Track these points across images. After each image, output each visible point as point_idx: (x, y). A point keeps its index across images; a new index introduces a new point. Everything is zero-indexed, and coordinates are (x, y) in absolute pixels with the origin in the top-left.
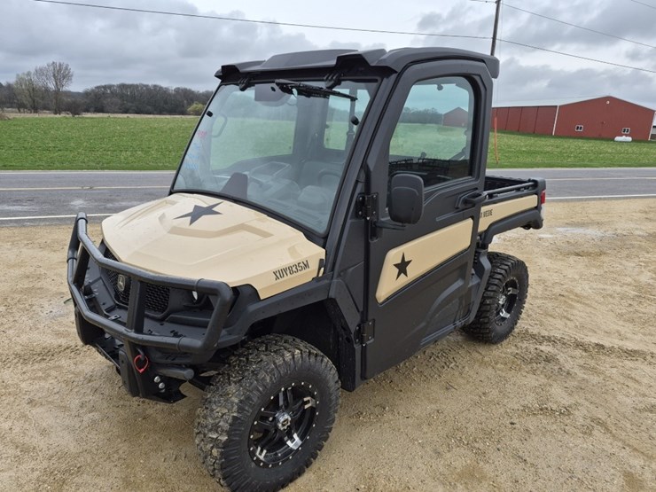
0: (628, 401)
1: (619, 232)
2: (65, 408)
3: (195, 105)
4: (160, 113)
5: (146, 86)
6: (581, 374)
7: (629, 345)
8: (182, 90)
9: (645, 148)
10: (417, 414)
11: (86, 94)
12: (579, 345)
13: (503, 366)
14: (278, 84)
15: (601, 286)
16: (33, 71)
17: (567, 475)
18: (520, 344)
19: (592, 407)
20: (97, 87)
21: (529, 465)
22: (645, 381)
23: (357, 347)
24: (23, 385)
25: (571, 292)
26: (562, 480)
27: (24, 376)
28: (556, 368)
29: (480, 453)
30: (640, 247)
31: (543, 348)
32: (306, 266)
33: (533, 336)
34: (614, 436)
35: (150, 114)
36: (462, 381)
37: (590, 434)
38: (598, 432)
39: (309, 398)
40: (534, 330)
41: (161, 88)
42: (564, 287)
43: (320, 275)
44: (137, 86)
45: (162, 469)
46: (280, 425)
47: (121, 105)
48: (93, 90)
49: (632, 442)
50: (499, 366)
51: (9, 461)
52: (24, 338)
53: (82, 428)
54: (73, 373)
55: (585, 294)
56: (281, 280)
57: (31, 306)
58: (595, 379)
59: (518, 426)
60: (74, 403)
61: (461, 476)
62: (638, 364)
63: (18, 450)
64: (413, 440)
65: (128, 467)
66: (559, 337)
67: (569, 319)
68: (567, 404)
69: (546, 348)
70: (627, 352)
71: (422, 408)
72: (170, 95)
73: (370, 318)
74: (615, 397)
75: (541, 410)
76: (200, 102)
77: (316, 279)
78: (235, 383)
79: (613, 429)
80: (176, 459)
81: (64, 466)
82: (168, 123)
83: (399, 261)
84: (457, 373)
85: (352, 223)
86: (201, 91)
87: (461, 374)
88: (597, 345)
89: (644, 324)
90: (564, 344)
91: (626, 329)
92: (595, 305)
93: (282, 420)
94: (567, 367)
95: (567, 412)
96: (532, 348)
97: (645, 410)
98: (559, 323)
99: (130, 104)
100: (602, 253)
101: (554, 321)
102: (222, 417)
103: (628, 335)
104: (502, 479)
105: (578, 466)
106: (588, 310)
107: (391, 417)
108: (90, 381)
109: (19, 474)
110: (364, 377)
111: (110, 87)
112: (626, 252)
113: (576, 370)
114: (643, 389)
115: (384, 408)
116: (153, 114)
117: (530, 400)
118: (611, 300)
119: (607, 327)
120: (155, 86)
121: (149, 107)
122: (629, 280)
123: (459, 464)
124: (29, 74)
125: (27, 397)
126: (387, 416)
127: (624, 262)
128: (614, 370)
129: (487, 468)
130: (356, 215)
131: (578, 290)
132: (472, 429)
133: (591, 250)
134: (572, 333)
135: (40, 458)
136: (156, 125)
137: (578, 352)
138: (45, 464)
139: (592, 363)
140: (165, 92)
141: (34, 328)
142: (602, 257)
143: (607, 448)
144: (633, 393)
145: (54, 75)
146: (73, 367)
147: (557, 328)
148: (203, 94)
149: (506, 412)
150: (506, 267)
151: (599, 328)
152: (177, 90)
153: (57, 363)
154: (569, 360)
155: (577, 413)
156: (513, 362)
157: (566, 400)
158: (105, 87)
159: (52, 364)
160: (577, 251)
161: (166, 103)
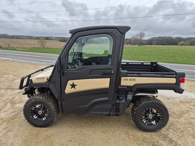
3: (181, 42)
8: (178, 38)
11: (148, 40)
16: (136, 35)
20: (152, 38)
41: (171, 37)
44: (163, 37)
47: (157, 43)
48: (150, 39)
72: (174, 39)
76: (184, 41)
86: (185, 38)
99: (160, 42)
110: (63, 112)
111: (155, 38)
120: (169, 37)
121: (166, 43)
124: (135, 36)
140: (172, 38)
145: (140, 36)
148: (186, 39)
152: (176, 38)
158: (154, 38)
161: (172, 42)
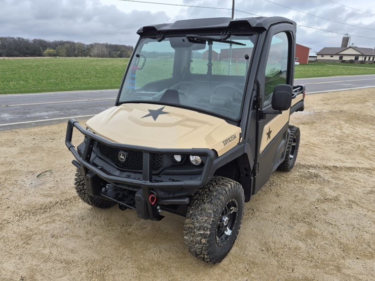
0: (360, 190)
1: (316, 111)
2: (78, 237)
3: (48, 50)
4: (25, 56)
5: (13, 38)
6: (333, 181)
7: (348, 165)
8: (38, 40)
9: (306, 68)
10: (270, 210)
12: (326, 167)
13: (297, 182)
14: (188, 37)
15: (321, 138)
17: (352, 227)
18: (300, 170)
19: (346, 195)
21: (333, 226)
22: (362, 180)
23: (252, 178)
24: (42, 228)
25: (309, 142)
26: (351, 230)
27: (39, 222)
28: (322, 179)
29: (310, 224)
30: (328, 118)
31: (311, 171)
32: (235, 137)
33: (304, 166)
34: (362, 207)
35: (17, 56)
36: (283, 192)
37: (352, 208)
38: (354, 206)
39: (233, 208)
40: (303, 163)
41: (23, 39)
42: (305, 140)
43: (241, 141)
44: (6, 39)
45: (156, 258)
46: (225, 223)
49: (370, 208)
50: (295, 182)
51: (62, 271)
52: (24, 201)
53: (95, 245)
54: (69, 216)
55: (316, 143)
56: (226, 145)
57: (16, 181)
58: (341, 183)
59: (319, 209)
60: (82, 233)
61: (306, 236)
62: (355, 173)
63: (63, 263)
64: (276, 223)
65: (135, 261)
66: (315, 165)
67: (315, 156)
68: (335, 195)
69: (312, 171)
70: (348, 168)
71: (272, 207)
72: (30, 44)
73: (258, 162)
74: (353, 190)
75: (326, 199)
76: (52, 48)
77: (239, 144)
78: (208, 203)
79: (360, 203)
80: (160, 252)
81: (98, 267)
82: (34, 62)
83: (268, 132)
84: (278, 188)
85: (252, 113)
87: (281, 188)
88: (334, 166)
89: (349, 154)
90: (319, 168)
91: (343, 157)
92: (323, 148)
93: (225, 220)
94: (326, 178)
95: (336, 199)
96: (306, 171)
97: (368, 193)
98: (312, 158)
99: (3, 51)
100: (313, 123)
101: (309, 158)
102: (206, 221)
103: (345, 160)
104: (325, 234)
105: (355, 222)
106: (322, 150)
107: (259, 214)
108: (83, 220)
109: (73, 276)
110: (253, 194)
112: (324, 121)
113: (330, 179)
114: (363, 184)
115: (253, 210)
116: (20, 57)
117: (318, 195)
118: (329, 144)
119: (334, 158)
120: (19, 38)
121: (16, 52)
122: (332, 134)
123: (303, 230)
125: (49, 234)
126: (257, 214)
127: (325, 125)
128: (347, 177)
129: (316, 230)
130: (253, 108)
131: (312, 141)
132: (300, 213)
133: (308, 121)
134: (320, 162)
135: (80, 266)
136: (26, 64)
137: (327, 171)
138: (85, 268)
139: (336, 175)
141: (26, 194)
142: (314, 124)
143: (361, 212)
144: (360, 187)
146: (67, 213)
147: (312, 161)
148: (53, 43)
149: (311, 203)
150: (294, 132)
151: (331, 158)
152: (35, 41)
153: (56, 212)
154: (326, 175)
155: (341, 199)
156: (301, 179)
157: (334, 194)
159: (52, 213)
160: (302, 122)
161: (28, 49)
